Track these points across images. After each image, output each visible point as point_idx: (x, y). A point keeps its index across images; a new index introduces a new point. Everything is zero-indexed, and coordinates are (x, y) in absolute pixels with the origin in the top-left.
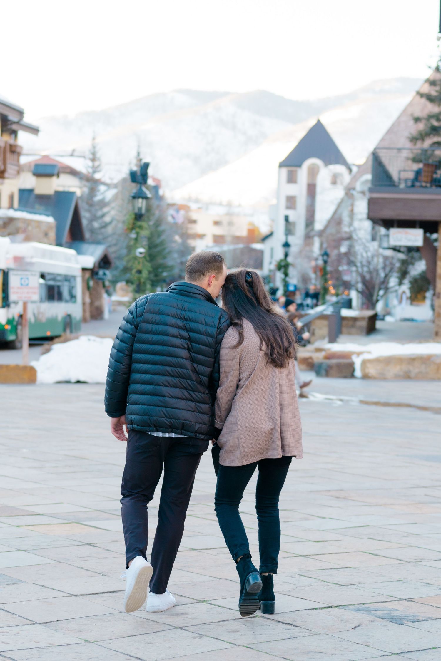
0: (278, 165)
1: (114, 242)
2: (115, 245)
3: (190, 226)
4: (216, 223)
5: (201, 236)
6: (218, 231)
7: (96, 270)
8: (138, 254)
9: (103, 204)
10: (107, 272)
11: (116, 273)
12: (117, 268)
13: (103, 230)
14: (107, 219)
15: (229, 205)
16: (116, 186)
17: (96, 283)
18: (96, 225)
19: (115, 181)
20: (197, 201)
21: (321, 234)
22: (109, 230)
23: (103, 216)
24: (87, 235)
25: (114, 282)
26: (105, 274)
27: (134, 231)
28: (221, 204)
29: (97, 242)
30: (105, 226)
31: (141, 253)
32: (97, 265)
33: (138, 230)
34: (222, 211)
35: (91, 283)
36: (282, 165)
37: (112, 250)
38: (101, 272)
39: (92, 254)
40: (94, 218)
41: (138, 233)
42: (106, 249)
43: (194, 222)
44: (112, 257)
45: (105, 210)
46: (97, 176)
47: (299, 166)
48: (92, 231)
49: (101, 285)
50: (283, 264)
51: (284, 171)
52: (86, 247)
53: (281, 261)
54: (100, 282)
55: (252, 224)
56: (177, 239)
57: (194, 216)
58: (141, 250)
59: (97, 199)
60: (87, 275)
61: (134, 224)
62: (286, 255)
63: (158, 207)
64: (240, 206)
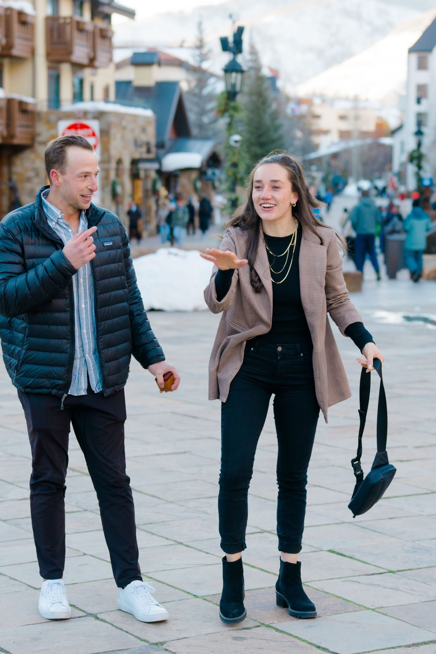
0: (407, 51)
3: (314, 121)
4: (342, 118)
5: (326, 132)
6: (344, 126)
7: (204, 169)
8: (232, 143)
9: (211, 97)
10: (217, 172)
13: (213, 126)
15: (356, 99)
17: (205, 184)
18: (205, 120)
20: (320, 96)
23: (213, 109)
24: (195, 131)
26: (214, 174)
27: (227, 114)
28: (347, 99)
29: (205, 138)
30: (216, 120)
31: (237, 142)
32: (205, 164)
33: (231, 112)
34: (348, 105)
35: (199, 185)
36: (411, 50)
38: (210, 172)
39: (199, 152)
40: (203, 112)
41: (232, 117)
42: (215, 146)
43: (318, 117)
44: (222, 155)
46: (205, 65)
47: (430, 50)
48: (201, 126)
49: (210, 187)
50: (416, 155)
51: (414, 57)
52: (192, 143)
53: (414, 151)
54: (210, 183)
55: (380, 118)
56: (299, 134)
57: (317, 110)
58: (237, 137)
59: (206, 91)
60: (194, 175)
61: (226, 104)
62: (419, 145)
63: (275, 99)
64: (367, 100)
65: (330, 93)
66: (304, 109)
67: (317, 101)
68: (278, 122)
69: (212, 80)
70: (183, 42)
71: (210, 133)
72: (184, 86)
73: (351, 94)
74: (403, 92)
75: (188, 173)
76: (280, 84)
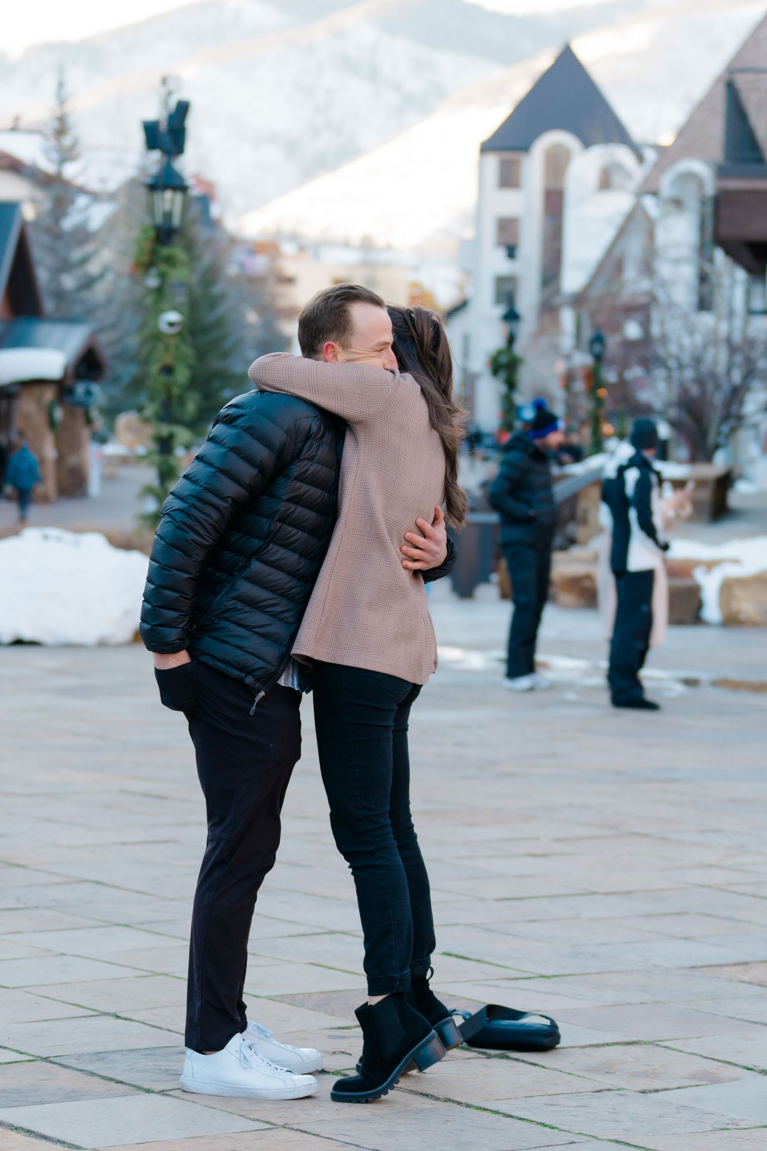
0: (477, 148)
1: (109, 320)
2: (113, 326)
3: (282, 289)
7: (69, 382)
8: (164, 328)
9: (82, 235)
10: (96, 388)
11: (115, 391)
12: (116, 380)
13: (86, 295)
14: (94, 268)
15: (367, 245)
16: (111, 197)
17: (70, 414)
18: (69, 282)
19: (112, 186)
20: (294, 237)
21: (578, 300)
22: (100, 291)
23: (84, 261)
24: (48, 305)
25: (111, 413)
26: (89, 393)
27: (154, 271)
28: (346, 244)
29: (71, 320)
30: (88, 283)
31: (171, 324)
32: (71, 370)
33: (163, 267)
34: (351, 257)
35: (59, 414)
36: (487, 148)
37: (104, 339)
38: (80, 389)
39: (59, 347)
40: (65, 266)
41: (163, 276)
42: (93, 335)
43: (289, 281)
44: (106, 353)
45: (89, 248)
46: (70, 171)
47: (525, 148)
48: (60, 295)
49: (81, 418)
50: (504, 359)
51: (492, 162)
52: (43, 330)
53: (500, 353)
54: (79, 412)
55: (416, 285)
56: (252, 317)
57: (290, 268)
58: (173, 316)
59: (68, 223)
60: (49, 395)
61: (153, 253)
62: (511, 340)
63: (209, 242)
64: (389, 247)
65: (311, 231)
66: (260, 264)
67: (288, 248)
68: (217, 290)
69: (82, 201)
70: (17, 119)
71: (78, 309)
72: (29, 212)
73: (356, 234)
74: (468, 233)
75: (36, 391)
76: (215, 211)
